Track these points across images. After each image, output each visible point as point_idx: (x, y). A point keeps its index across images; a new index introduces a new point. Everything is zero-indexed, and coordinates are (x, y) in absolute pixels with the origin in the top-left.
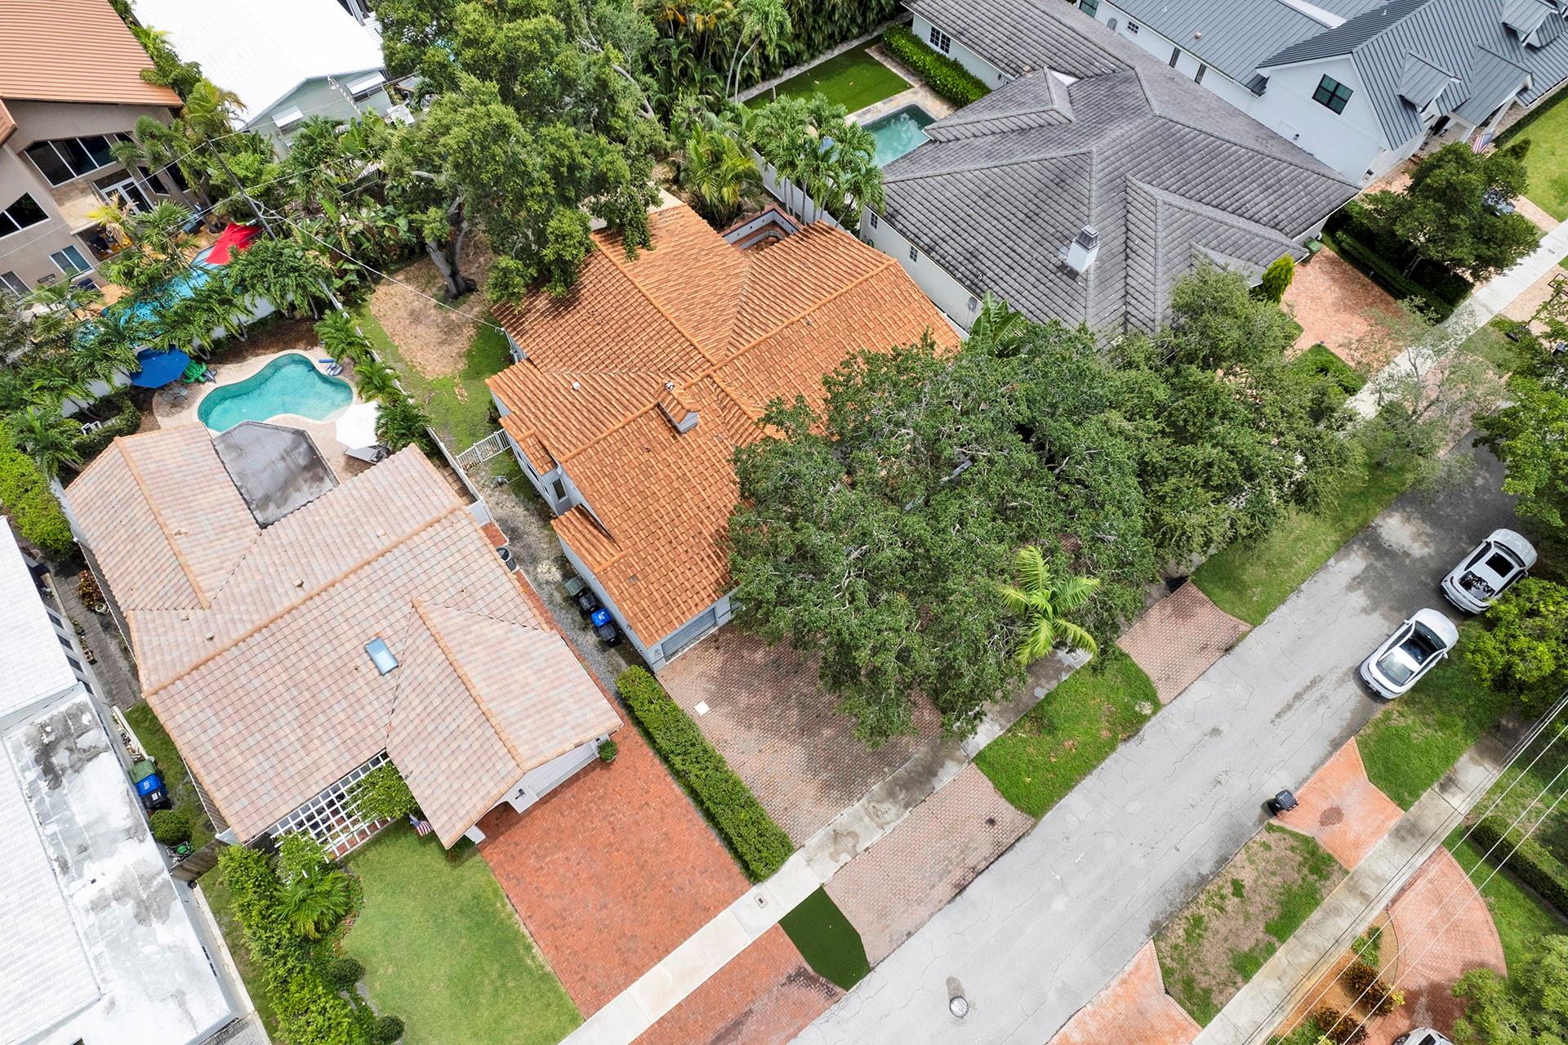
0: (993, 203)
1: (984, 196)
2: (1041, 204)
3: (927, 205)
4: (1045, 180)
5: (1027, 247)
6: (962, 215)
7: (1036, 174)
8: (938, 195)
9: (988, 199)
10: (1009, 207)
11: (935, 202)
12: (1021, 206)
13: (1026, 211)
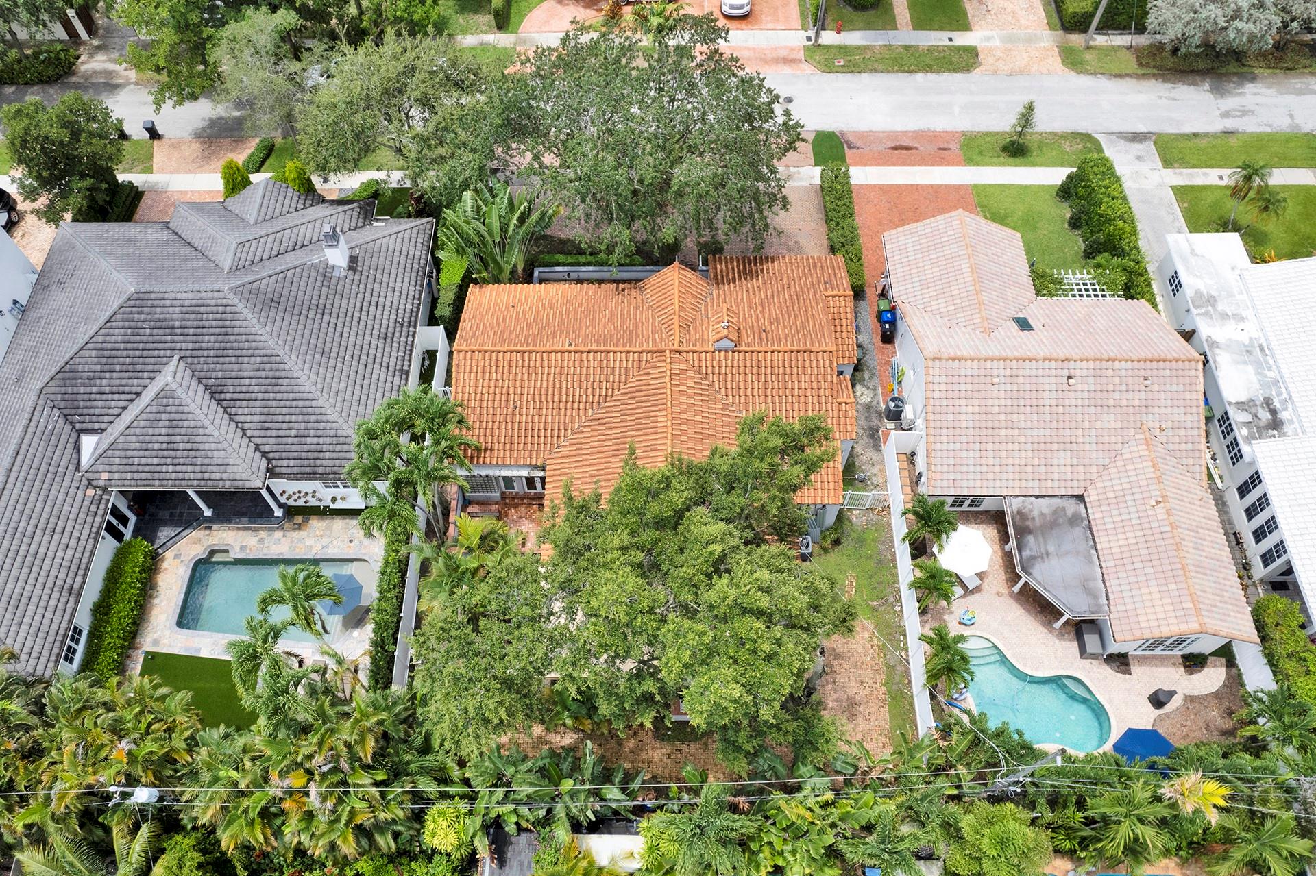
0: (328, 345)
1: (326, 355)
2: (305, 307)
3: (364, 397)
4: (280, 314)
5: (352, 301)
6: (355, 363)
7: (278, 324)
8: (349, 393)
9: (327, 350)
10: (323, 330)
11: (357, 392)
12: (317, 322)
13: (319, 316)
